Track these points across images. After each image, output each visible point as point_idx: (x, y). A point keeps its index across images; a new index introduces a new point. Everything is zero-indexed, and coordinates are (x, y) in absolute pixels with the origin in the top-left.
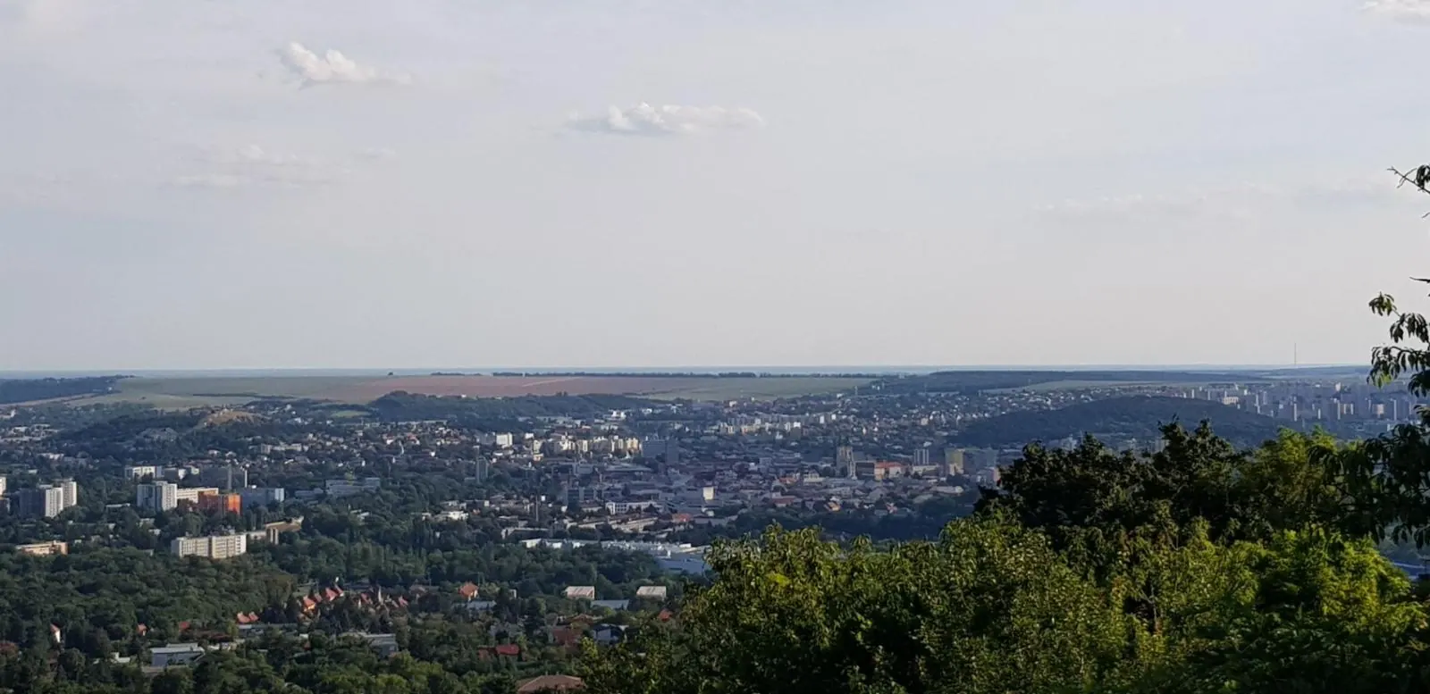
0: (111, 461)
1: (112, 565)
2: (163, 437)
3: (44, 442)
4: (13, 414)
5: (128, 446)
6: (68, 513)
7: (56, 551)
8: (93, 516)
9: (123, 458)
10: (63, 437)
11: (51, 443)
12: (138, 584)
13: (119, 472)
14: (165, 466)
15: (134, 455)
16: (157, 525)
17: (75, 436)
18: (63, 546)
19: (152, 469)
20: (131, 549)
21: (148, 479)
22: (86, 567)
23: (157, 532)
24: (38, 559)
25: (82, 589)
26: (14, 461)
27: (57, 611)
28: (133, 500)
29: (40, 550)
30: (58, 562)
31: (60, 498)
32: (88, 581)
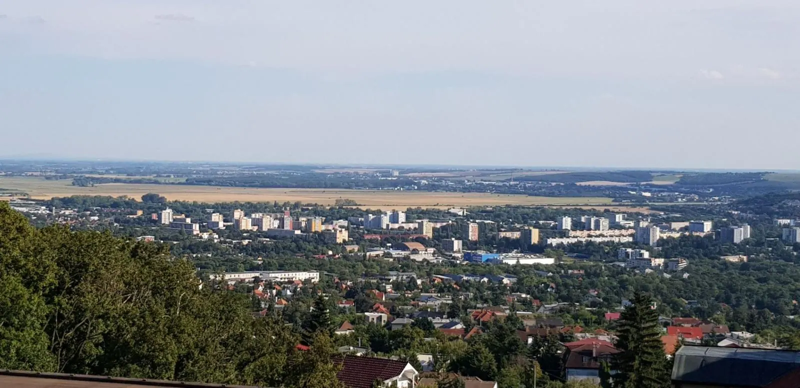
0: (766, 216)
1: (774, 269)
2: (794, 204)
3: (729, 205)
4: (711, 190)
5: (775, 208)
6: (746, 242)
7: (742, 260)
8: (759, 244)
9: (771, 214)
10: (739, 203)
11: (732, 206)
12: (789, 279)
13: (771, 222)
14: (795, 219)
15: (777, 213)
16: (795, 250)
17: (746, 202)
18: (745, 258)
19: (789, 221)
20: (782, 262)
21: (786, 226)
22: (759, 269)
23: (795, 253)
24: (732, 263)
25: (760, 280)
26: (714, 214)
27: (749, 290)
28: (780, 236)
29: (733, 259)
30: (743, 267)
31: (742, 233)
32: (761, 275)
